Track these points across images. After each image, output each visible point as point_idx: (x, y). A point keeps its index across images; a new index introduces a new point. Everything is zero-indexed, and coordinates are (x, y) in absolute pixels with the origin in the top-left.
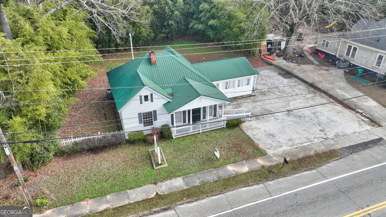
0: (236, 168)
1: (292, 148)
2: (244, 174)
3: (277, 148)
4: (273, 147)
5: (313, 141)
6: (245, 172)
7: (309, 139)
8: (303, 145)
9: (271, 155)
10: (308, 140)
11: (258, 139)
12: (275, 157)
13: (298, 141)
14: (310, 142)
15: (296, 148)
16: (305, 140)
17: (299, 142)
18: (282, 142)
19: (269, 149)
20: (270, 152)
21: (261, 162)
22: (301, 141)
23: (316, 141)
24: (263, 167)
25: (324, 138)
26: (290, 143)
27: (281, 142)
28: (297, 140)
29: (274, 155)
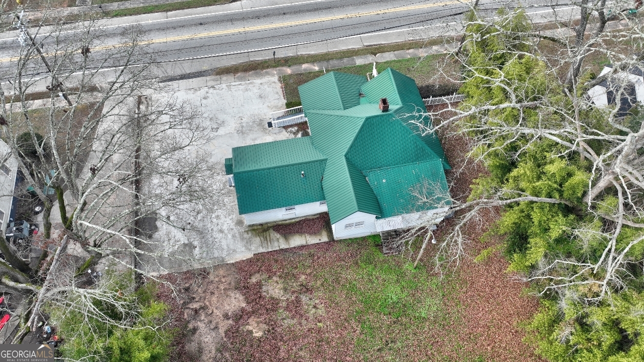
0: (311, 68)
1: (252, 81)
2: (307, 62)
3: (265, 83)
4: (269, 83)
5: (227, 86)
6: (306, 64)
8: (240, 83)
9: (276, 76)
10: (230, 87)
11: (277, 93)
12: (275, 74)
14: (231, 85)
15: (249, 80)
17: (240, 86)
18: (256, 88)
19: (274, 82)
20: (275, 79)
21: (289, 71)
23: (224, 86)
24: (289, 66)
25: (214, 87)
26: (250, 86)
27: (258, 88)
28: (241, 89)
29: (273, 75)
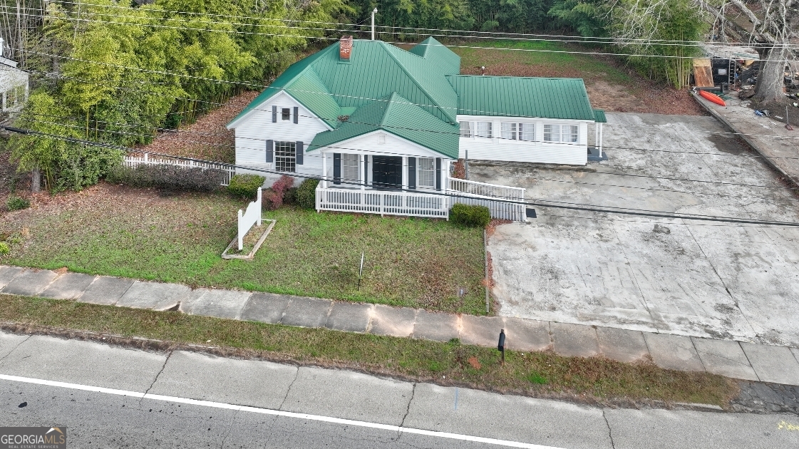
0: (386, 318)
1: (584, 323)
2: (391, 339)
3: (541, 309)
4: (530, 303)
6: (397, 336)
7: (657, 318)
8: (624, 327)
9: (504, 320)
10: (653, 319)
11: (506, 272)
12: (509, 328)
13: (620, 312)
14: (654, 326)
15: (594, 327)
16: (642, 315)
17: (619, 316)
18: (568, 300)
19: (511, 302)
20: (507, 312)
22: (629, 314)
23: (677, 330)
24: (454, 341)
25: (713, 333)
27: (563, 299)
28: (618, 309)
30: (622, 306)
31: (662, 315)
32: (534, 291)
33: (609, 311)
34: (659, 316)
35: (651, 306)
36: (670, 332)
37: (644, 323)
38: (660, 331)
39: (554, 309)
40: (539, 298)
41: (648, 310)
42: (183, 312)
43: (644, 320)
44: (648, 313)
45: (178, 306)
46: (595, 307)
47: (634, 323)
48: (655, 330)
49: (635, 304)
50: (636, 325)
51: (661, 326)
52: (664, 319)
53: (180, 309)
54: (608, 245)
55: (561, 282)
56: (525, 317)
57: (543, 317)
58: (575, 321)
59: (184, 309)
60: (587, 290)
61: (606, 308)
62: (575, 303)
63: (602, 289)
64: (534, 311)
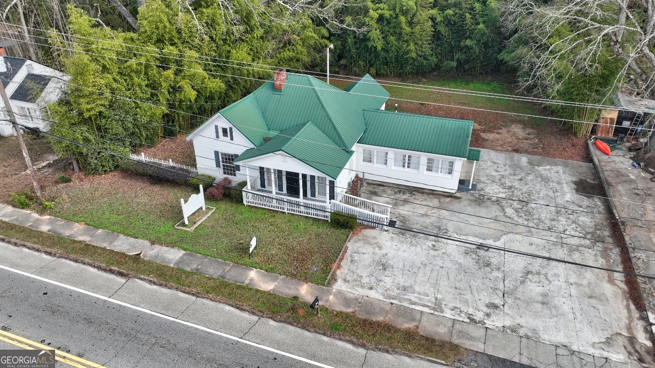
0: (260, 278)
4: (357, 283)
10: (436, 305)
13: (416, 297)
16: (429, 301)
17: (413, 299)
18: (384, 284)
19: (345, 281)
22: (420, 299)
25: (472, 319)
26: (395, 292)
27: (381, 284)
30: (419, 294)
31: (444, 303)
32: (364, 276)
33: (408, 296)
34: (442, 304)
35: (439, 296)
36: (442, 315)
37: (428, 306)
38: (436, 313)
39: (371, 288)
40: (365, 280)
41: (436, 299)
42: (142, 257)
43: (429, 304)
44: (434, 300)
45: (141, 253)
46: (401, 291)
47: (421, 305)
48: (432, 312)
49: (429, 294)
50: (421, 307)
51: (439, 310)
52: (443, 306)
53: (141, 255)
54: (436, 253)
55: (386, 273)
56: (349, 290)
57: (361, 292)
58: (381, 298)
59: (143, 255)
60: (402, 281)
61: (407, 293)
62: (388, 287)
63: (413, 281)
64: (357, 288)
